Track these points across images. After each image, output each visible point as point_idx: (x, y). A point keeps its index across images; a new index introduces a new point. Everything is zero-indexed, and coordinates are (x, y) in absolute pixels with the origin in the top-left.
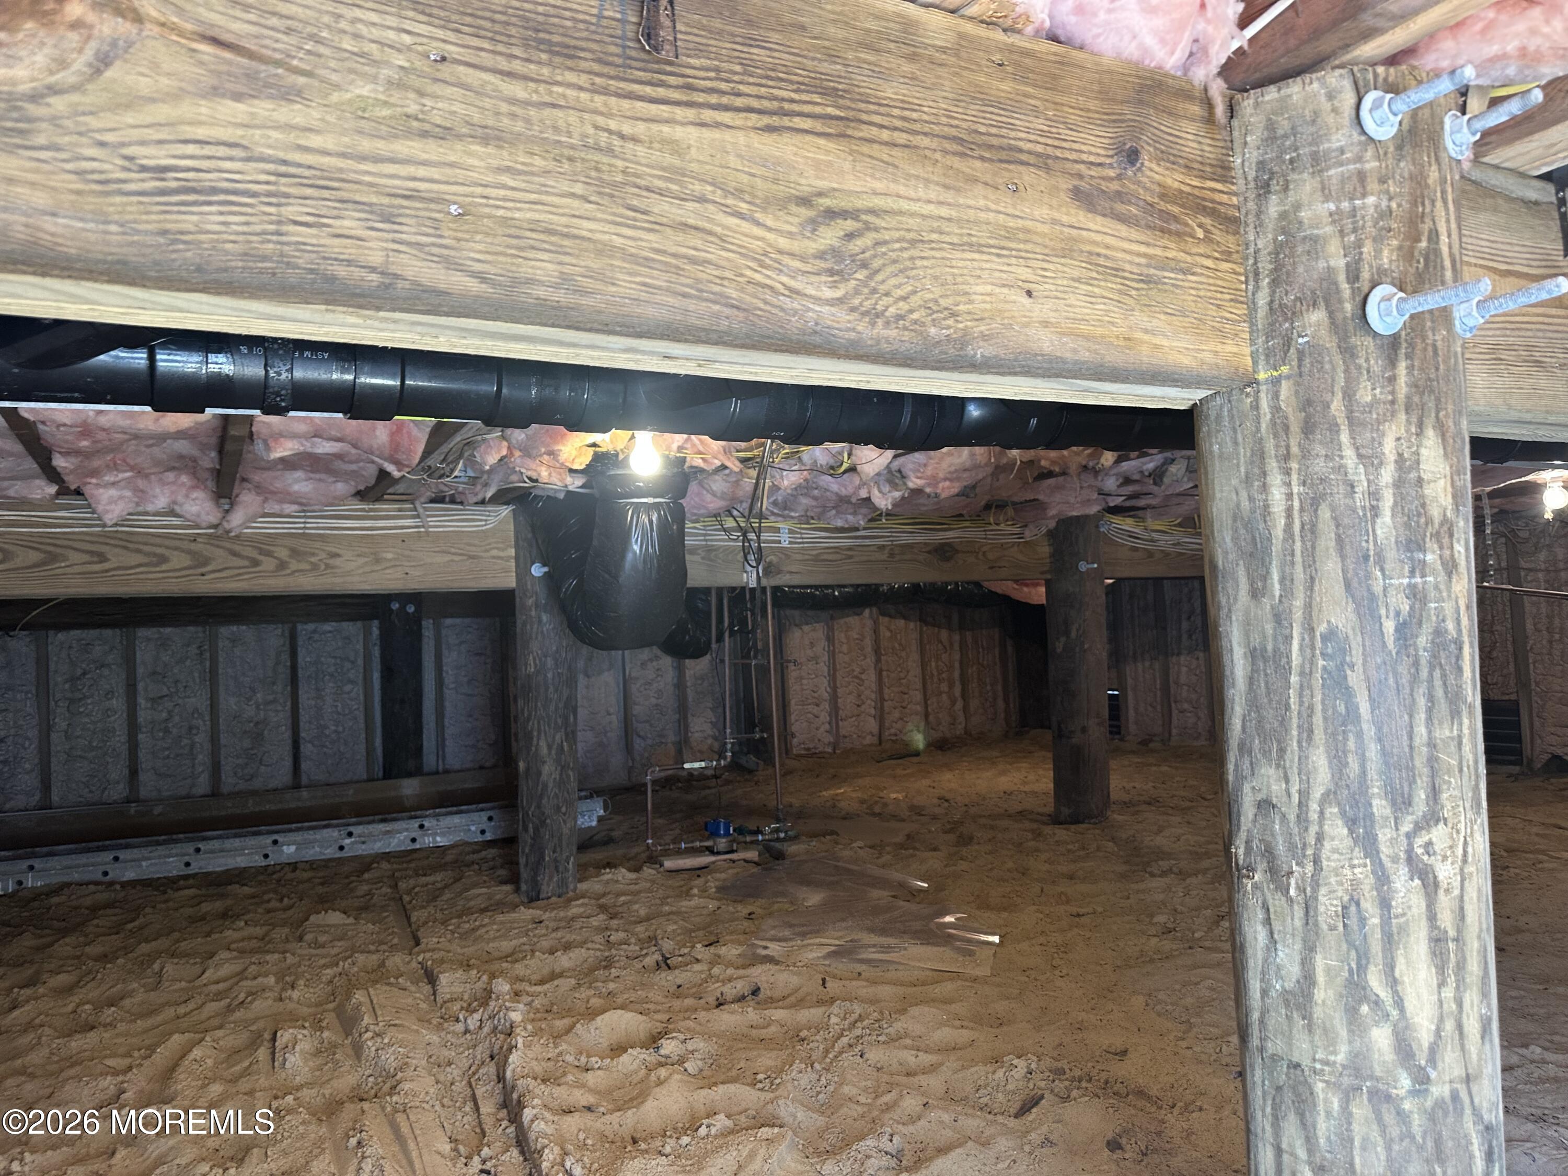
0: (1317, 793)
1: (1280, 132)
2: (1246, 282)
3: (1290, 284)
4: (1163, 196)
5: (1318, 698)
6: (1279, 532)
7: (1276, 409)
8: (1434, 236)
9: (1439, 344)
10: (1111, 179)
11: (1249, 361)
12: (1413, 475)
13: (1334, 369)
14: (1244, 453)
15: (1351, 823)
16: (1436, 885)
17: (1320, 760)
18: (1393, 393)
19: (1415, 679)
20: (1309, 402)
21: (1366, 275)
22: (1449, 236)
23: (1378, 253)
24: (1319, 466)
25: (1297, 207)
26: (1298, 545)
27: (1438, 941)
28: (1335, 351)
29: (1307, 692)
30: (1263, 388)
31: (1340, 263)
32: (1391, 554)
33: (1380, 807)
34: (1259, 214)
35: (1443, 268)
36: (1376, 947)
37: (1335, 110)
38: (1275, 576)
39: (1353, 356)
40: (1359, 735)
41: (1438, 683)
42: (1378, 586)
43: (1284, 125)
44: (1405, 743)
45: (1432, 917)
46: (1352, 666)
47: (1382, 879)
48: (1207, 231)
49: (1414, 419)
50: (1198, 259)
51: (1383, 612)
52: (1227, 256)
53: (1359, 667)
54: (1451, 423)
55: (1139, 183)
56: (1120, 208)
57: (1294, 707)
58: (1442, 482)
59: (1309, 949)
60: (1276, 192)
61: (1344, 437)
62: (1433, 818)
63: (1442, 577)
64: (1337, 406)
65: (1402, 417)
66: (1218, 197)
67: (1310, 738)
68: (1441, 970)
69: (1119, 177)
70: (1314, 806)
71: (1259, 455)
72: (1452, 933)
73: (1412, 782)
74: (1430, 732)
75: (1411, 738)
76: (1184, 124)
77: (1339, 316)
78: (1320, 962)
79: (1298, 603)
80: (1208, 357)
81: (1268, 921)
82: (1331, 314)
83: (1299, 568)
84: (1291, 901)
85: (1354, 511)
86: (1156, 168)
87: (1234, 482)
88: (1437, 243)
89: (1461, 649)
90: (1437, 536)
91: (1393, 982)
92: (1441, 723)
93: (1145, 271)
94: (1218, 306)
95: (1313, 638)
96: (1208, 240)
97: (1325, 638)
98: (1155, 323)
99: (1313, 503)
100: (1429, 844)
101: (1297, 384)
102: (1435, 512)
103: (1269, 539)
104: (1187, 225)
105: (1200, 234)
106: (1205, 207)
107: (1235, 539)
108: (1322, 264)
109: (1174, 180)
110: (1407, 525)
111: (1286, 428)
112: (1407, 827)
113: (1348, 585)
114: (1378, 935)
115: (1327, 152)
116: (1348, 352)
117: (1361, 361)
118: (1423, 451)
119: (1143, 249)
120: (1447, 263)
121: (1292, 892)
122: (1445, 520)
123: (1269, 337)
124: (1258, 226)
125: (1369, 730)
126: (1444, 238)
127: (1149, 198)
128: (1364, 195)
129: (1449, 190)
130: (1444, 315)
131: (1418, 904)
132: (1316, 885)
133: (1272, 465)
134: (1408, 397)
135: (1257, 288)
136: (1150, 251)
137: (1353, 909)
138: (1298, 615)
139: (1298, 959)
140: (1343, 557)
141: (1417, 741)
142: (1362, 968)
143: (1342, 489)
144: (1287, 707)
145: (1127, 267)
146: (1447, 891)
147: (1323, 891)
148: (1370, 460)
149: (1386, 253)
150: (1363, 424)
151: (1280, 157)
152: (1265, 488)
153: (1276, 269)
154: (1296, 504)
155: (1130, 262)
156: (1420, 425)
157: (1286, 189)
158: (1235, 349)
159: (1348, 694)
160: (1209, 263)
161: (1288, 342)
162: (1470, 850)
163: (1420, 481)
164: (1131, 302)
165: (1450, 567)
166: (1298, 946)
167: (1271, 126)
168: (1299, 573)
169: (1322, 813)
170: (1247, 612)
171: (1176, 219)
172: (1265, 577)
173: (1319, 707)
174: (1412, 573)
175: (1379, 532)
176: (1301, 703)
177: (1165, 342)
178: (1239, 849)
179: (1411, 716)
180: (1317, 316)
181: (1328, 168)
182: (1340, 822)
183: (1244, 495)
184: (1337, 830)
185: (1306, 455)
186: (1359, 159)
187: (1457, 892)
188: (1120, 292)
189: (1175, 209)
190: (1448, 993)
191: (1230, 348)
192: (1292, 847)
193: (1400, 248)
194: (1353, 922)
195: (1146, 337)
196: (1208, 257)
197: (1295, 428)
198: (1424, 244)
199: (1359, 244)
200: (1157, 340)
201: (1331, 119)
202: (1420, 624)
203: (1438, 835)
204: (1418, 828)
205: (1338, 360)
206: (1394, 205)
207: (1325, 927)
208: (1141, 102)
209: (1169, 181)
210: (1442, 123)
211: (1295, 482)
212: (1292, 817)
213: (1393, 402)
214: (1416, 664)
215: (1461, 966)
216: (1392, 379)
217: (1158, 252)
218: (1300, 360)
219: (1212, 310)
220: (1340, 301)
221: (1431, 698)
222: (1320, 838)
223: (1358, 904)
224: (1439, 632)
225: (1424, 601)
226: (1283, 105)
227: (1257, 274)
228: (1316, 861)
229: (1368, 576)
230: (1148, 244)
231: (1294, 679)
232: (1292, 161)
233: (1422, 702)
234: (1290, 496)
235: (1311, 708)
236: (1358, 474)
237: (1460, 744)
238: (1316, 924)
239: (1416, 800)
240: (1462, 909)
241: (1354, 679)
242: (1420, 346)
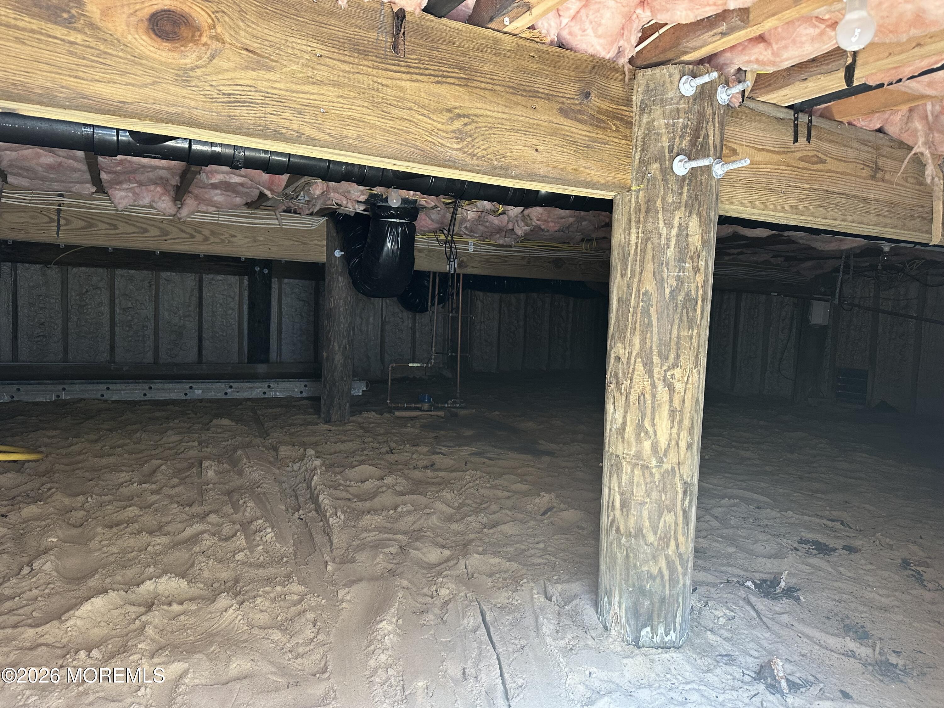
0: (634, 354)
1: (651, 88)
2: (632, 149)
3: (648, 151)
4: (599, 112)
5: (639, 317)
6: (632, 252)
7: (637, 202)
8: (706, 136)
9: (703, 181)
10: (576, 105)
11: (629, 182)
12: (685, 233)
13: (659, 188)
14: (625, 219)
15: (645, 365)
16: (674, 390)
17: (637, 341)
18: (680, 199)
19: (675, 312)
20: (649, 201)
21: (675, 151)
22: (714, 137)
23: (681, 142)
24: (650, 226)
25: (654, 120)
26: (639, 257)
27: (672, 412)
28: (660, 180)
29: (635, 315)
30: (633, 193)
31: (666, 145)
32: (672, 263)
33: (656, 359)
34: (640, 121)
35: (709, 150)
36: (649, 412)
37: (671, 82)
38: (629, 269)
39: (667, 183)
40: (652, 332)
41: (685, 314)
42: (665, 276)
43: (652, 86)
44: (668, 336)
45: (671, 402)
46: (652, 305)
47: (654, 386)
48: (617, 127)
49: (688, 210)
50: (612, 138)
51: (666, 285)
52: (625, 138)
53: (654, 306)
54: (704, 213)
55: (589, 106)
56: (579, 116)
57: (630, 320)
58: (697, 236)
59: (626, 412)
60: (647, 113)
61: (660, 216)
62: (676, 365)
63: (692, 273)
64: (659, 203)
65: (683, 209)
66: (624, 113)
67: (634, 333)
68: (673, 422)
69: (580, 104)
70: (633, 359)
71: (629, 220)
72: (678, 409)
73: (669, 351)
74: (678, 333)
75: (671, 334)
76: (612, 82)
77: (664, 166)
78: (629, 417)
79: (636, 280)
80: (611, 179)
81: (614, 403)
82: (661, 165)
83: (638, 266)
84: (622, 394)
85: (660, 245)
86: (597, 100)
87: (620, 230)
88: (708, 139)
89: (697, 302)
90: (692, 257)
91: (653, 425)
92: (684, 330)
93: (587, 143)
94: (618, 158)
95: (639, 294)
96: (617, 130)
97: (644, 294)
98: (589, 164)
99: (647, 241)
100: (673, 375)
101: (645, 192)
102: (692, 249)
103: (629, 254)
104: (608, 124)
105: (614, 128)
106: (617, 117)
107: (618, 254)
108: (660, 145)
109: (605, 105)
110: (680, 252)
111: (640, 210)
112: (665, 368)
113: (654, 274)
114: (650, 407)
115: (666, 99)
116: (666, 181)
117: (670, 185)
118: (690, 223)
119: (587, 134)
120: (712, 148)
121: (623, 391)
122: (696, 251)
123: (638, 173)
124: (640, 126)
125: (655, 330)
126: (711, 138)
127: (592, 113)
128: (678, 118)
129: (717, 118)
130: (708, 169)
131: (666, 397)
132: (630, 388)
133: (633, 224)
134: (686, 201)
135: (636, 152)
136: (590, 135)
137: (642, 397)
138: (635, 285)
139: (622, 416)
140: (654, 263)
141: (673, 336)
142: (643, 419)
143: (657, 236)
144: (628, 321)
145: (579, 141)
146: (678, 393)
147: (633, 390)
148: (669, 226)
149: (684, 142)
150: (667, 211)
151: (649, 98)
152: (630, 234)
153: (643, 145)
154: (640, 241)
155: (581, 139)
156: (690, 213)
157: (650, 112)
158: (624, 177)
159: (650, 316)
160: (616, 140)
161: (644, 175)
162: (690, 379)
163: (687, 235)
164: (580, 155)
165: (696, 270)
166: (622, 411)
167: (647, 85)
168: (638, 269)
169: (635, 361)
170: (619, 283)
171: (604, 122)
172: (626, 270)
173: (639, 321)
174: (679, 271)
175: (668, 254)
176: (633, 319)
177: (593, 172)
178: (608, 377)
179: (672, 326)
180: (656, 166)
181: (666, 106)
182: (641, 365)
183: (623, 236)
184: (640, 367)
185: (646, 221)
186: (678, 103)
187: (682, 394)
188: (575, 151)
189: (604, 118)
190: (674, 431)
191: (621, 176)
192: (624, 374)
193: (691, 140)
194: (642, 402)
195: (584, 170)
196: (616, 138)
197: (643, 211)
198: (701, 140)
199: (674, 138)
200: (588, 171)
201: (669, 85)
202: (680, 291)
203: (677, 372)
204: (669, 368)
205: (662, 184)
206: (690, 123)
207: (632, 404)
208: (593, 72)
209: (602, 106)
210: (716, 90)
211: (640, 232)
212: (625, 363)
213: (680, 203)
214: (677, 306)
215: (681, 421)
216: (681, 194)
217: (594, 135)
218: (648, 183)
219: (615, 160)
220: (665, 160)
221: (681, 320)
222: (634, 370)
223: (644, 395)
224: (687, 295)
225: (683, 283)
226: (653, 77)
227: (636, 146)
228: (632, 379)
229: (662, 271)
230: (590, 132)
231: (631, 310)
232: (653, 101)
233: (677, 321)
234: (638, 237)
235: (636, 321)
236: (664, 231)
237: (691, 339)
238: (629, 403)
239: (670, 358)
240: (684, 400)
241: (652, 311)
242: (694, 181)
